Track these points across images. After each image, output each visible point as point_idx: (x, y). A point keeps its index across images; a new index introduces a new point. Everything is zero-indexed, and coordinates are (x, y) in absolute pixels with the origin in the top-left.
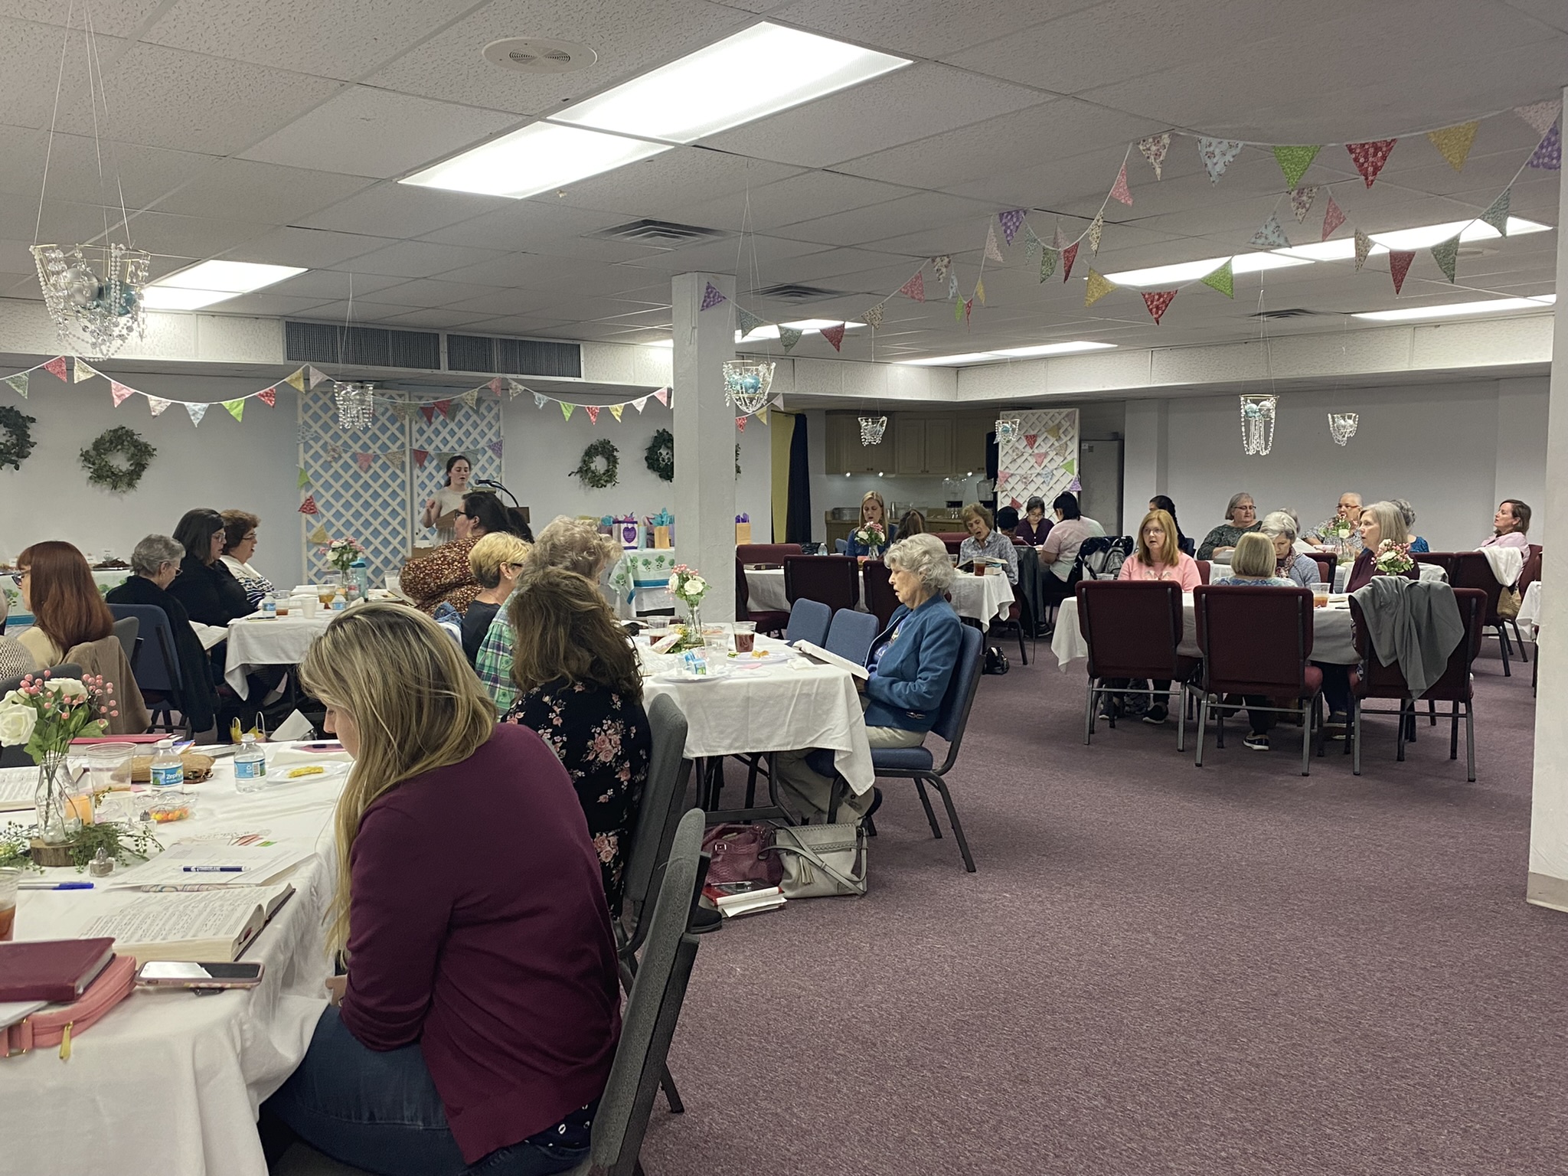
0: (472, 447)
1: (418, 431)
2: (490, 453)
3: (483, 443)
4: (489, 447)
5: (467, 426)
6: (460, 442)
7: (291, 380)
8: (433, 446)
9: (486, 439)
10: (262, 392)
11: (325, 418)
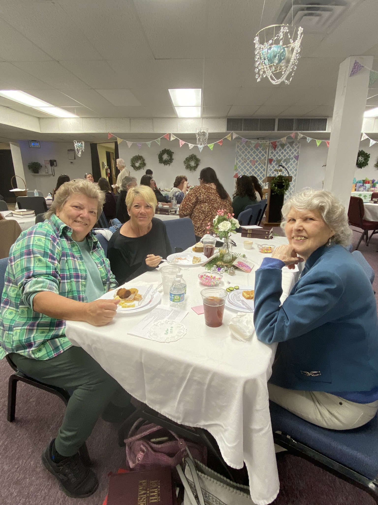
3: (292, 156)
7: (227, 137)
10: (219, 141)
11: (243, 150)
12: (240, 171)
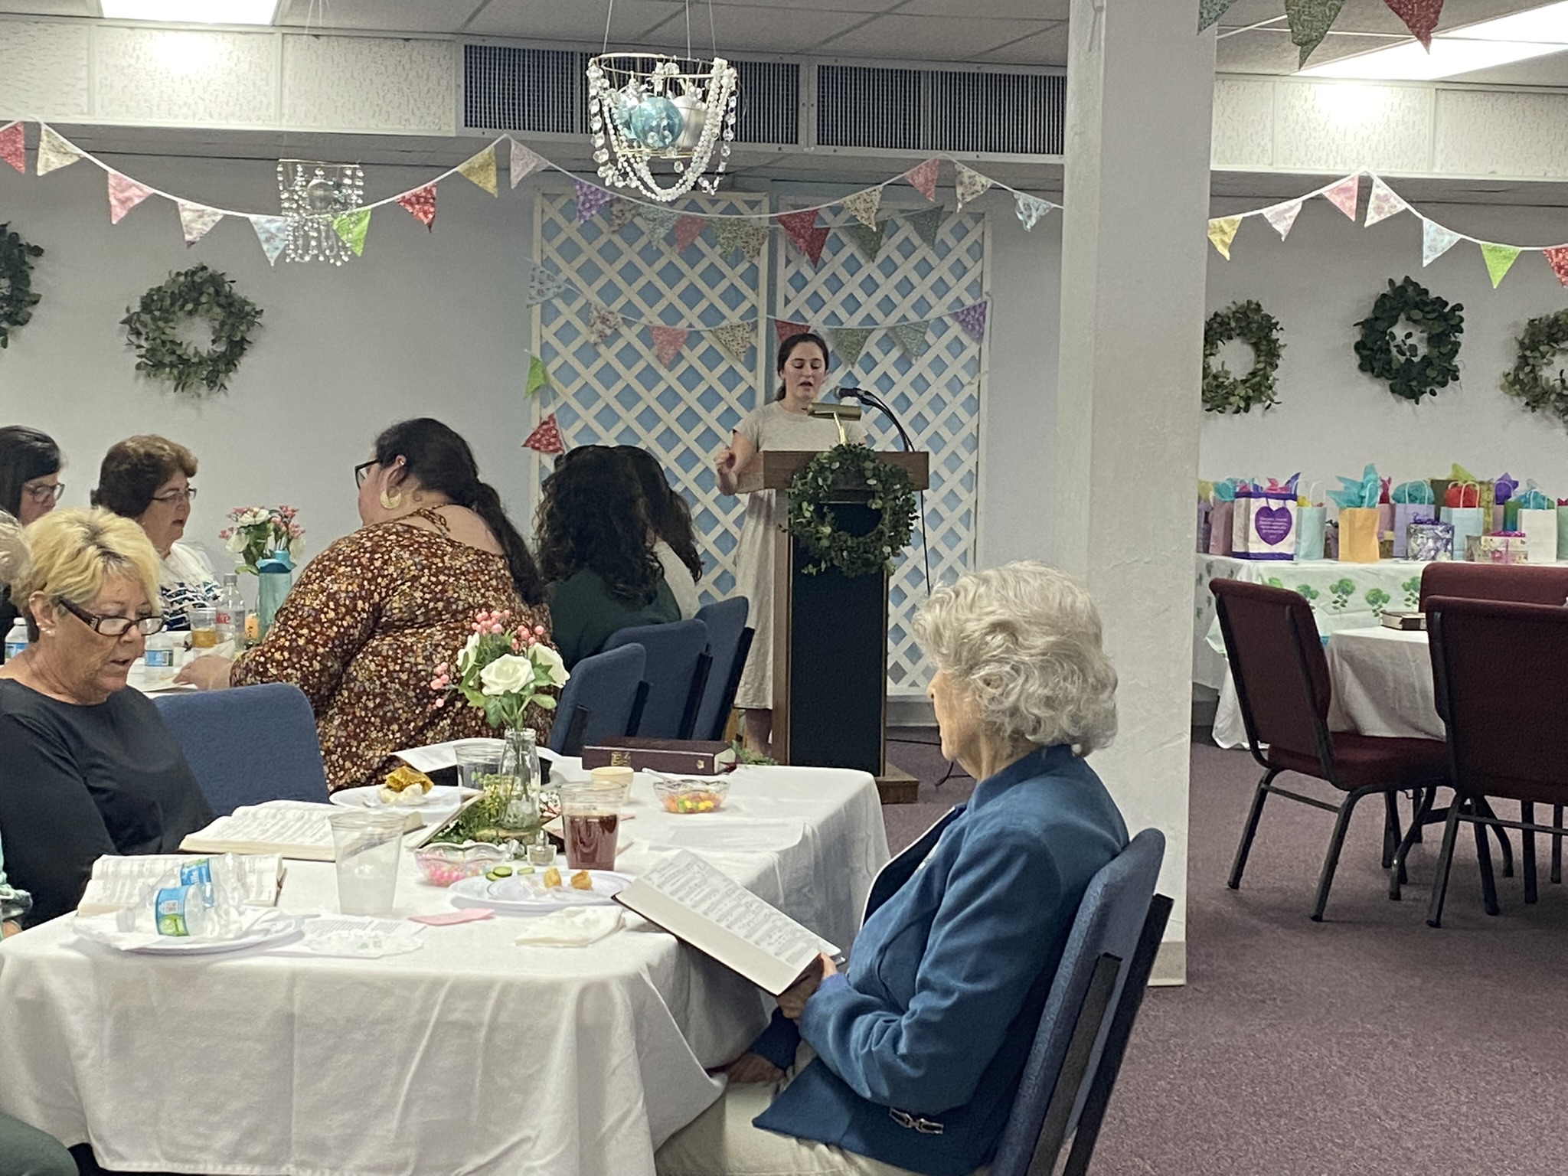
0: (913, 317)
1: (791, 281)
2: (955, 329)
3: (939, 308)
4: (955, 316)
5: (906, 268)
6: (887, 306)
7: (471, 170)
8: (825, 312)
9: (949, 298)
10: (407, 194)
11: (590, 251)
12: (575, 405)
